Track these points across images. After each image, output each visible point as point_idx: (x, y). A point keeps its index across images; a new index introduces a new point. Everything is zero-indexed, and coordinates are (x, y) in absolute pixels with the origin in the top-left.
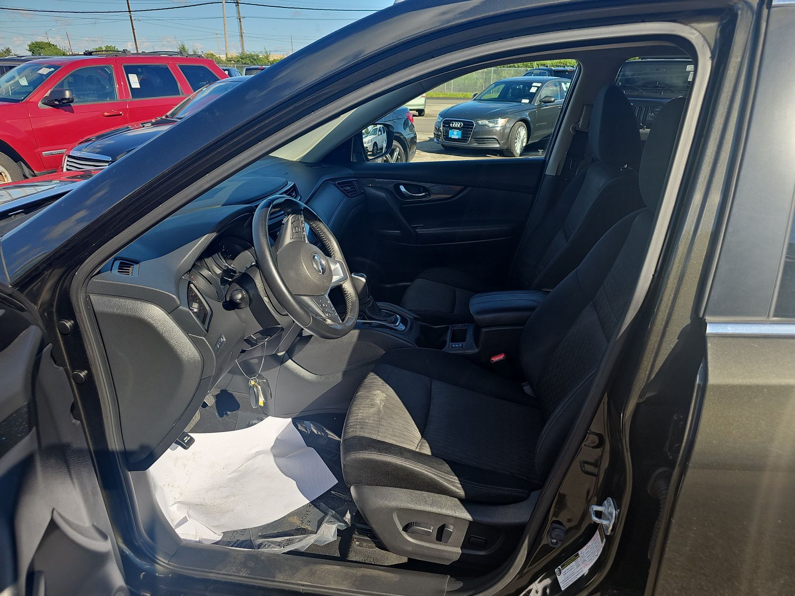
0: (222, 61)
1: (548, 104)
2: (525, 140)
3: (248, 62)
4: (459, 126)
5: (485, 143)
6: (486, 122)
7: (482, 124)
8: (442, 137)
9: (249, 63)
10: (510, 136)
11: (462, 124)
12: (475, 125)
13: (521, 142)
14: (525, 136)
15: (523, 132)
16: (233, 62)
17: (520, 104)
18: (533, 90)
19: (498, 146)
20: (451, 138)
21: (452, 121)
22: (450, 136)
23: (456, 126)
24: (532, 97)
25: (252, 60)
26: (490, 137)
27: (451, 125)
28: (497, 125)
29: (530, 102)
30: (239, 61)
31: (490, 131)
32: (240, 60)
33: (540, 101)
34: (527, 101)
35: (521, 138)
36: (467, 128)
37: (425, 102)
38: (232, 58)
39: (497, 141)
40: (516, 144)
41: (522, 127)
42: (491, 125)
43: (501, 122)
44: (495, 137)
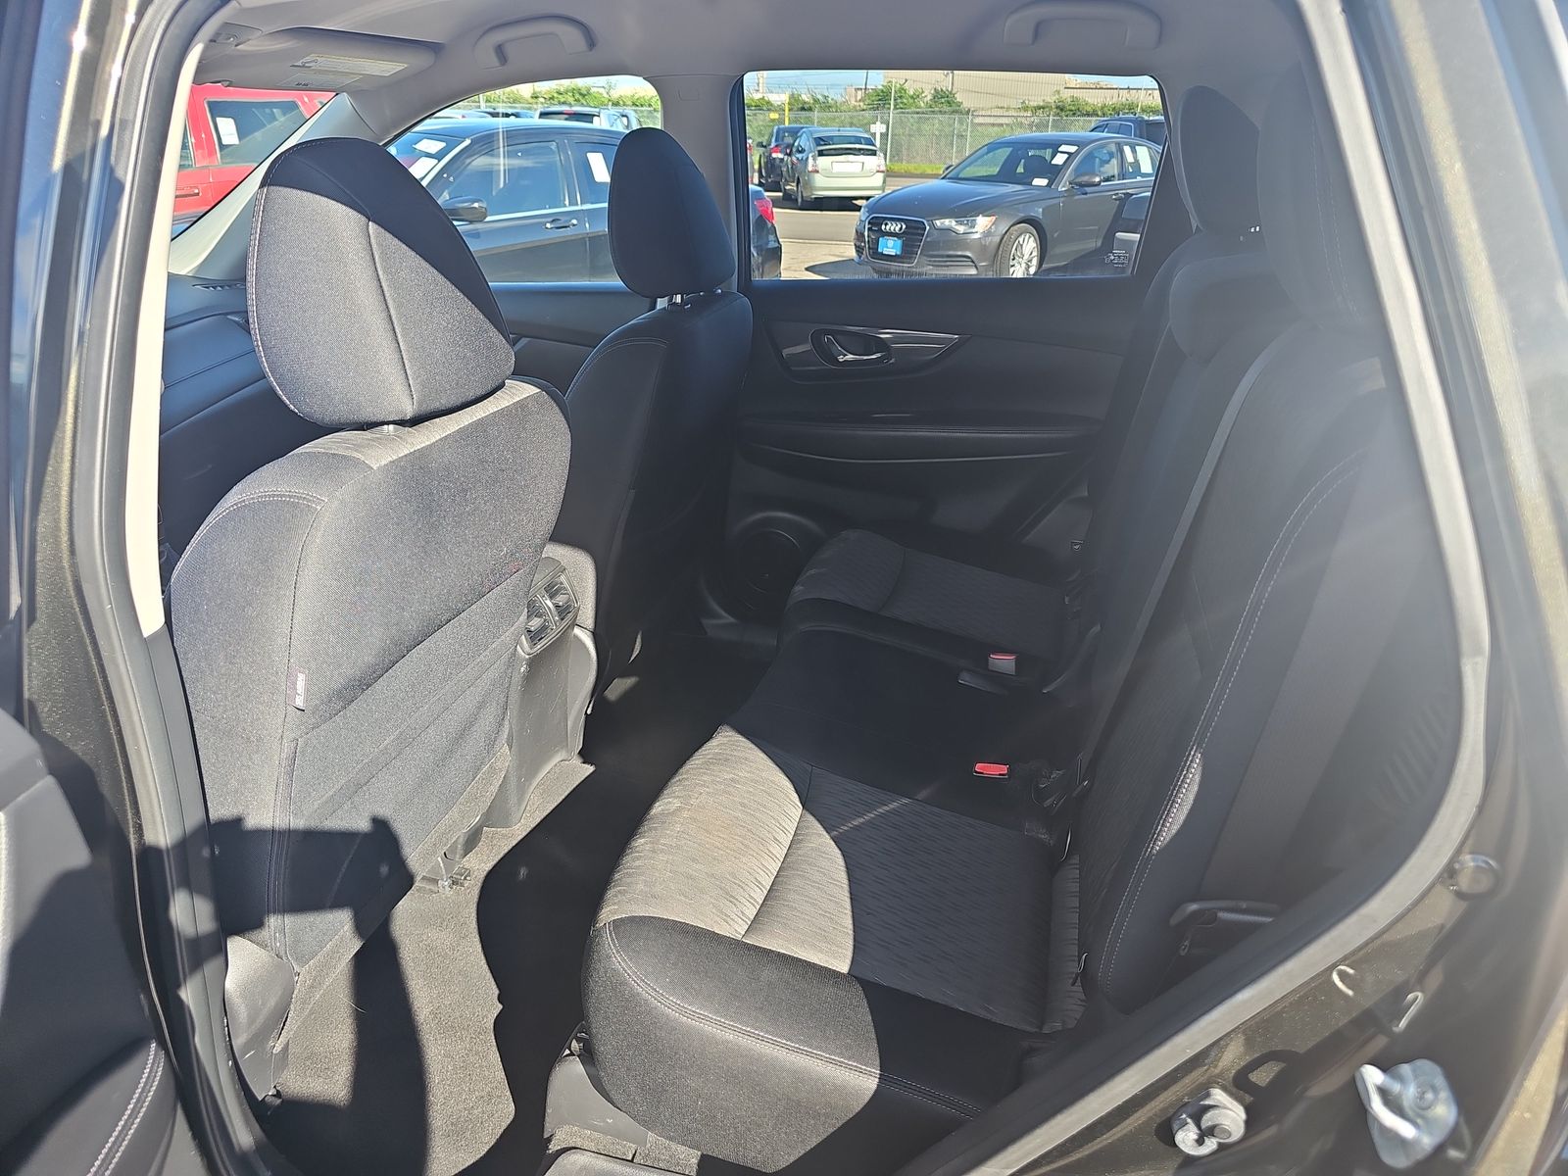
0: (522, 97)
1: (1088, 189)
2: (1035, 262)
3: (571, 100)
4: (897, 229)
5: (948, 266)
6: (948, 222)
7: (943, 227)
8: (866, 251)
9: (573, 103)
10: (1000, 252)
11: (904, 227)
12: (928, 228)
13: (1024, 265)
14: (1035, 254)
15: (1029, 245)
16: (542, 100)
17: (1029, 187)
18: (1059, 159)
19: (973, 272)
20: (882, 253)
21: (886, 218)
22: (880, 250)
23: (892, 229)
24: (1053, 173)
25: (577, 96)
26: (960, 253)
27: (883, 227)
28: (974, 230)
29: (1049, 185)
30: (552, 98)
31: (960, 242)
32: (555, 95)
33: (1070, 183)
34: (1043, 182)
35: (1026, 257)
36: (912, 236)
37: (884, 182)
38: (540, 92)
39: (973, 262)
40: (1012, 270)
41: (1028, 235)
42: (961, 229)
43: (983, 223)
44: (970, 255)
